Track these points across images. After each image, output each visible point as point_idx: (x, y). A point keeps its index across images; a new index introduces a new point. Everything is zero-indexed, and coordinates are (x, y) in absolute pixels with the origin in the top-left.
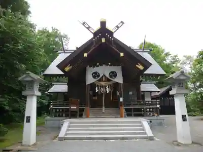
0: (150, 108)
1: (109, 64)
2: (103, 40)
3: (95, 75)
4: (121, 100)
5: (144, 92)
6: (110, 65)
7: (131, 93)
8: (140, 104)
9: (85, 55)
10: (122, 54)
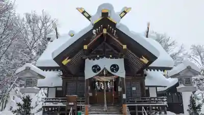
0: (156, 106)
1: (111, 56)
2: (105, 31)
3: (96, 68)
4: (124, 96)
5: (149, 86)
6: (111, 58)
7: (134, 89)
8: (144, 101)
9: (85, 47)
10: (125, 47)
